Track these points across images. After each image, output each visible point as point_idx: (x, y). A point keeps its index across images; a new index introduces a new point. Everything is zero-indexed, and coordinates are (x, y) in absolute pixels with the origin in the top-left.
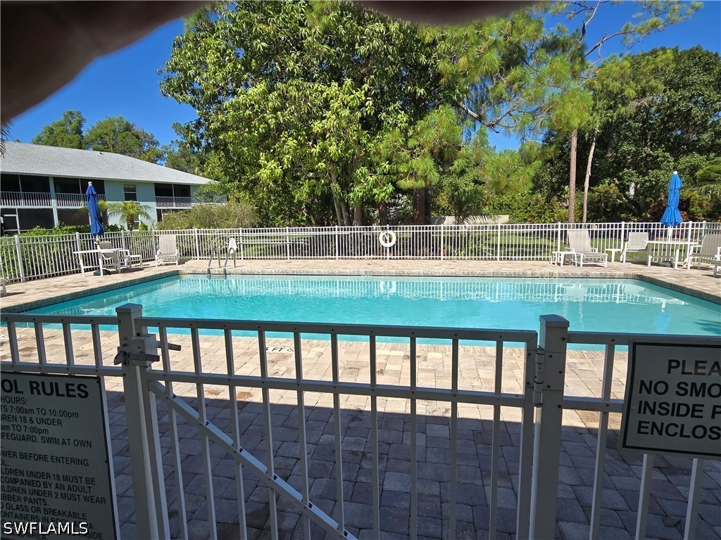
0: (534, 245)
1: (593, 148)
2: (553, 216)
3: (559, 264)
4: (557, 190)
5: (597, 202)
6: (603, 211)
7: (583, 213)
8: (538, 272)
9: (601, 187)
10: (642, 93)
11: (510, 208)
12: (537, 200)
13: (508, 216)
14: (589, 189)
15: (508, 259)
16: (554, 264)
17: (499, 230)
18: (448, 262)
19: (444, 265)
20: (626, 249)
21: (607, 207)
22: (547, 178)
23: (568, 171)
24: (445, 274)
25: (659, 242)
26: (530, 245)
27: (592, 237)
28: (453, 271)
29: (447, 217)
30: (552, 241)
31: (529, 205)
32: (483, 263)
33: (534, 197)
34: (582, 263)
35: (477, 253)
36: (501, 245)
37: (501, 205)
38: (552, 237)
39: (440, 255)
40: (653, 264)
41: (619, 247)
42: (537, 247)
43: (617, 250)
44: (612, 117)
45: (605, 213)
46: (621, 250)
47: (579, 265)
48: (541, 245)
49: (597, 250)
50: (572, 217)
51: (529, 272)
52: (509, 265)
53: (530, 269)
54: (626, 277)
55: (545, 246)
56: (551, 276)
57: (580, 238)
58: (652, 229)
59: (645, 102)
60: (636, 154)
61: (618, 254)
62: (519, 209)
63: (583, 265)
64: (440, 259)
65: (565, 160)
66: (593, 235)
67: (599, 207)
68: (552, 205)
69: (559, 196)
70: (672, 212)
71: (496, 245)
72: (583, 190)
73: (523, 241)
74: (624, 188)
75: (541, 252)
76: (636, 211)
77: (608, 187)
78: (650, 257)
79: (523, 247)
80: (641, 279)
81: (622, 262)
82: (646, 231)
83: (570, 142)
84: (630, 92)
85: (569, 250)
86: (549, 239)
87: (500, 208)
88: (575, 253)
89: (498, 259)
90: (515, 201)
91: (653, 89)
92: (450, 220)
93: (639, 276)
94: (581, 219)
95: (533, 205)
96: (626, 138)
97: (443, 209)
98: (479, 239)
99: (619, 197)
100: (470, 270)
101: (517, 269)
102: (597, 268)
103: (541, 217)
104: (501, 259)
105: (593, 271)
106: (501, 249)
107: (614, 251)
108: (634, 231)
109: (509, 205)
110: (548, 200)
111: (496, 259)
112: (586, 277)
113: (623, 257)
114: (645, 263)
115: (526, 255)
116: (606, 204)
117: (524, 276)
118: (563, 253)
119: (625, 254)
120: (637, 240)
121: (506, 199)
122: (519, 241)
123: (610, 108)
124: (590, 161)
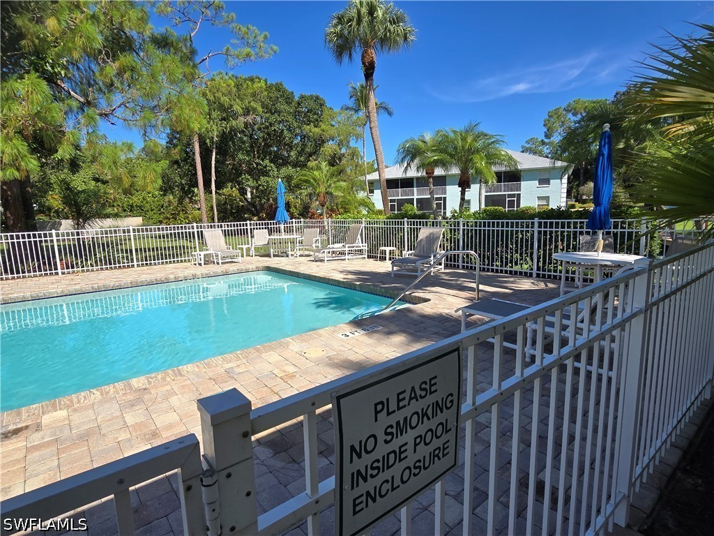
0: (173, 247)
1: (214, 154)
2: (187, 218)
3: (200, 264)
4: (187, 192)
5: (224, 204)
6: (230, 213)
7: (213, 214)
8: (181, 275)
9: (225, 191)
10: (247, 112)
11: (142, 210)
12: (169, 201)
13: (141, 218)
14: (216, 192)
15: (147, 264)
16: (195, 264)
17: (132, 234)
18: (70, 277)
19: (63, 282)
20: (253, 245)
21: (232, 208)
22: (177, 179)
23: (196, 174)
24: (66, 292)
25: (276, 237)
26: (169, 248)
27: (225, 235)
28: (78, 287)
29: (63, 222)
30: (190, 241)
31: (162, 207)
32: (117, 272)
33: (166, 198)
34: (220, 261)
35: (110, 262)
36: (136, 250)
37: (132, 206)
38: (190, 237)
39: (56, 269)
40: (274, 256)
41: (248, 244)
42: (176, 249)
43: (247, 246)
44: (226, 128)
45: (232, 214)
46: (250, 246)
47: (218, 263)
48: (180, 247)
49: (231, 247)
50: (205, 218)
51: (172, 277)
52: (149, 272)
53: (171, 273)
54: (258, 269)
55: (184, 247)
56: (194, 277)
57: (215, 237)
58: (269, 226)
59: (249, 119)
60: (249, 163)
61: (248, 250)
62: (152, 210)
63: (222, 263)
64: (57, 274)
65: (191, 164)
66: (226, 234)
67: (226, 209)
68: (185, 207)
69: (191, 198)
70: (282, 213)
71: (131, 251)
72: (211, 193)
73: (161, 244)
74: (243, 192)
75: (181, 254)
76: (255, 212)
77: (230, 190)
78: (272, 250)
79: (161, 250)
80: (269, 270)
81: (252, 256)
82: (265, 228)
83: (193, 147)
84: (237, 108)
85: (207, 250)
86: (187, 240)
87: (132, 210)
88: (213, 252)
89: (136, 266)
90: (147, 203)
91: (255, 110)
92: (67, 225)
93: (267, 267)
94: (213, 219)
95: (166, 207)
96: (240, 149)
97: (57, 212)
98: (108, 246)
99: (241, 201)
100: (101, 283)
101: (159, 275)
102: (233, 264)
103: (176, 219)
104: (138, 266)
105: (232, 268)
106: (137, 255)
107: (245, 247)
108: (257, 229)
109: (140, 207)
110: (181, 201)
111: (133, 266)
112: (226, 274)
113: (252, 252)
114: (269, 256)
115: (170, 258)
116: (231, 205)
117: (167, 281)
118: (203, 253)
119: (253, 249)
120: (261, 237)
121: (136, 200)
122: (157, 244)
123: (224, 119)
124: (213, 165)
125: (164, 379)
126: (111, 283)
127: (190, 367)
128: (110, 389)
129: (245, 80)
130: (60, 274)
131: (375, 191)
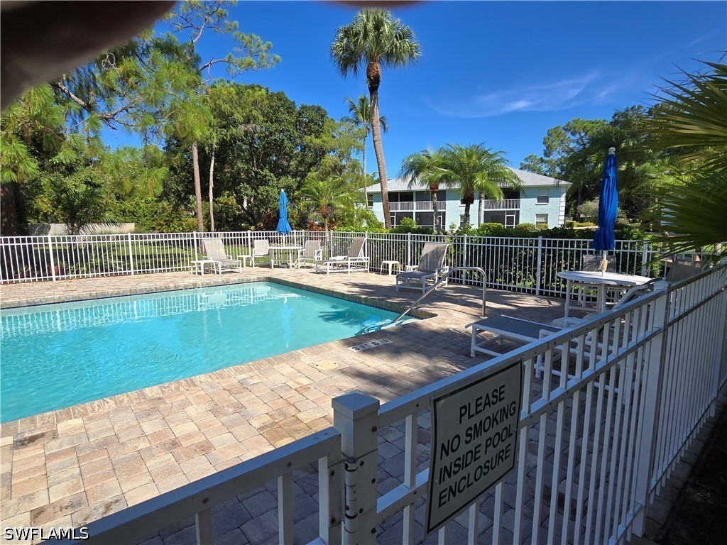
0: (167, 255)
1: (213, 161)
2: (181, 225)
3: (200, 274)
4: (183, 198)
5: (219, 213)
6: (226, 222)
7: (210, 221)
8: (181, 284)
9: (221, 199)
10: (247, 121)
11: (135, 216)
12: (163, 208)
13: (133, 224)
14: (214, 200)
15: (144, 272)
16: (194, 273)
17: (130, 241)
18: (65, 283)
19: (58, 288)
20: (253, 255)
21: (228, 216)
22: (174, 185)
23: (193, 180)
24: (63, 299)
25: (276, 248)
26: (163, 255)
27: (225, 244)
28: (75, 294)
29: (52, 225)
30: (186, 250)
31: (156, 213)
32: (114, 279)
33: (160, 204)
34: (220, 271)
35: (103, 269)
36: (134, 257)
37: (124, 211)
38: (185, 245)
39: (50, 274)
40: (275, 267)
41: (248, 254)
42: (171, 257)
43: (247, 256)
44: (226, 135)
46: (250, 256)
47: (218, 273)
48: (175, 255)
49: (231, 257)
50: (202, 226)
51: (172, 285)
52: (148, 279)
53: (172, 282)
54: (259, 280)
55: (179, 255)
56: (195, 286)
57: (215, 245)
58: (270, 237)
59: (250, 127)
60: (247, 172)
61: (248, 260)
62: (145, 216)
63: (222, 273)
64: (51, 279)
65: (188, 171)
66: (226, 242)
67: (221, 217)
68: (180, 214)
69: (186, 205)
70: (283, 223)
71: (128, 257)
72: (208, 200)
73: (155, 251)
74: (240, 201)
75: (175, 263)
76: (252, 221)
77: (229, 199)
78: (273, 261)
79: (155, 257)
80: (270, 280)
81: (252, 266)
82: (266, 238)
83: (192, 154)
84: (238, 116)
85: (206, 259)
86: (182, 248)
87: (130, 215)
88: (214, 262)
89: (132, 273)
90: (140, 208)
91: (255, 118)
92: (58, 229)
93: (269, 278)
94: (210, 228)
95: (160, 213)
96: (239, 156)
97: (46, 215)
98: (105, 251)
99: (238, 209)
100: (100, 290)
101: (158, 283)
102: (234, 274)
103: (169, 226)
104: (135, 273)
105: (233, 278)
106: (134, 261)
107: (245, 257)
108: (257, 239)
109: (133, 212)
110: (176, 208)
111: (130, 274)
112: (227, 284)
113: (252, 262)
114: (269, 266)
115: (164, 267)
116: (227, 214)
117: (168, 290)
118: (202, 262)
119: (253, 259)
120: (262, 247)
121: (127, 205)
122: (151, 252)
123: (224, 127)
124: (211, 173)
125: (177, 389)
126: (110, 290)
127: (202, 377)
128: (124, 398)
129: (246, 88)
130: (54, 279)
131: (374, 204)
